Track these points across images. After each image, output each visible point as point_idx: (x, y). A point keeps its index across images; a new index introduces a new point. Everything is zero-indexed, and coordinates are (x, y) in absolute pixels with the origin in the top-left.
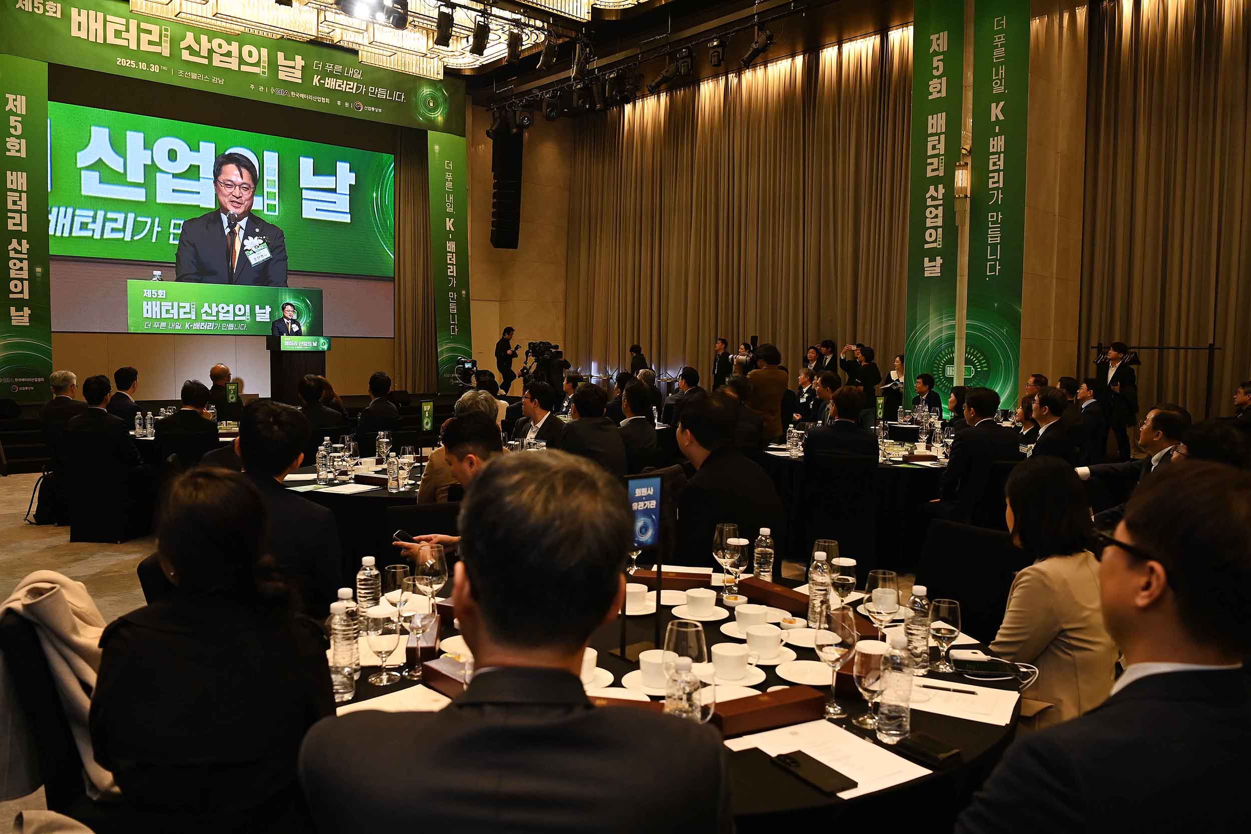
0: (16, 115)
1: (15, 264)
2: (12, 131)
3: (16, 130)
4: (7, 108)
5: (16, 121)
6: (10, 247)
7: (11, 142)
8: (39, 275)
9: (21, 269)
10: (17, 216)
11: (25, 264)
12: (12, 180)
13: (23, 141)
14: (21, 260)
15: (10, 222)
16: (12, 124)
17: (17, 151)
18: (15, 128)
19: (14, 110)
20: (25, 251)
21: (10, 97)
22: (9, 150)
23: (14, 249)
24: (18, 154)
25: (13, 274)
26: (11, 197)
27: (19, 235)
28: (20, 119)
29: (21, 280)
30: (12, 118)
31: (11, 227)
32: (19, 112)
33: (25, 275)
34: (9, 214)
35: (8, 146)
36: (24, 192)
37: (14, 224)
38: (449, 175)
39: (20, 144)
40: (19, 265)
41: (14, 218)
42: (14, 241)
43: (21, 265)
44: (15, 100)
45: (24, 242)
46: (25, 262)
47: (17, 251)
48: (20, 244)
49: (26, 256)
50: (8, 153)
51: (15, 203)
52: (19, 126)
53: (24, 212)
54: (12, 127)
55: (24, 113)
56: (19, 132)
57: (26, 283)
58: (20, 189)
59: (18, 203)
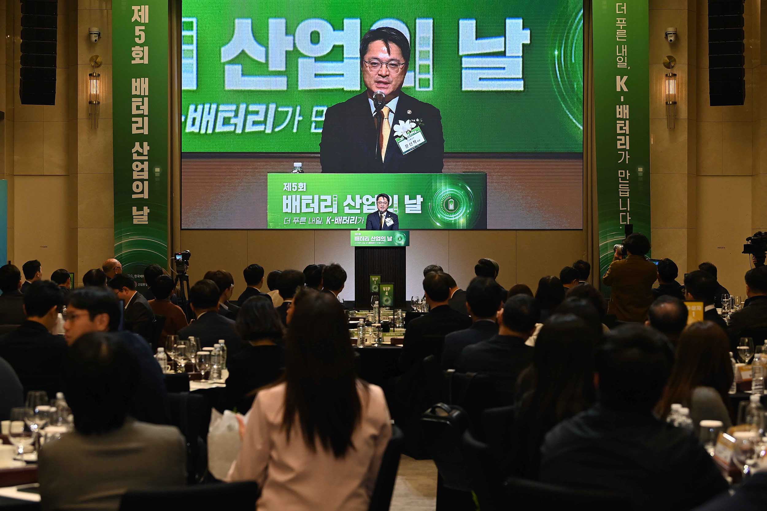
0: (140, 24)
1: (137, 166)
2: (137, 40)
3: (140, 39)
4: (133, 20)
5: (140, 30)
6: (134, 150)
7: (136, 51)
8: (157, 175)
9: (142, 170)
10: (140, 120)
11: (146, 166)
12: (136, 86)
13: (146, 48)
14: (142, 162)
15: (134, 126)
16: (137, 33)
17: (141, 59)
18: (139, 37)
19: (139, 20)
20: (146, 153)
21: (135, 8)
22: (134, 59)
23: (137, 152)
24: (142, 62)
25: (135, 176)
26: (136, 102)
27: (141, 138)
28: (143, 28)
29: (142, 181)
30: (137, 28)
31: (134, 131)
32: (143, 22)
33: (145, 175)
34: (134, 119)
35: (134, 55)
36: (146, 96)
37: (138, 128)
38: (621, 21)
39: (143, 51)
40: (141, 166)
41: (137, 122)
42: (137, 144)
43: (142, 166)
44: (139, 11)
45: (145, 144)
46: (146, 163)
47: (139, 154)
48: (142, 146)
49: (146, 158)
50: (133, 62)
51: (138, 108)
52: (143, 34)
53: (146, 116)
54: (137, 37)
55: (147, 21)
56: (143, 40)
57: (146, 183)
58: (142, 94)
59: (141, 107)
